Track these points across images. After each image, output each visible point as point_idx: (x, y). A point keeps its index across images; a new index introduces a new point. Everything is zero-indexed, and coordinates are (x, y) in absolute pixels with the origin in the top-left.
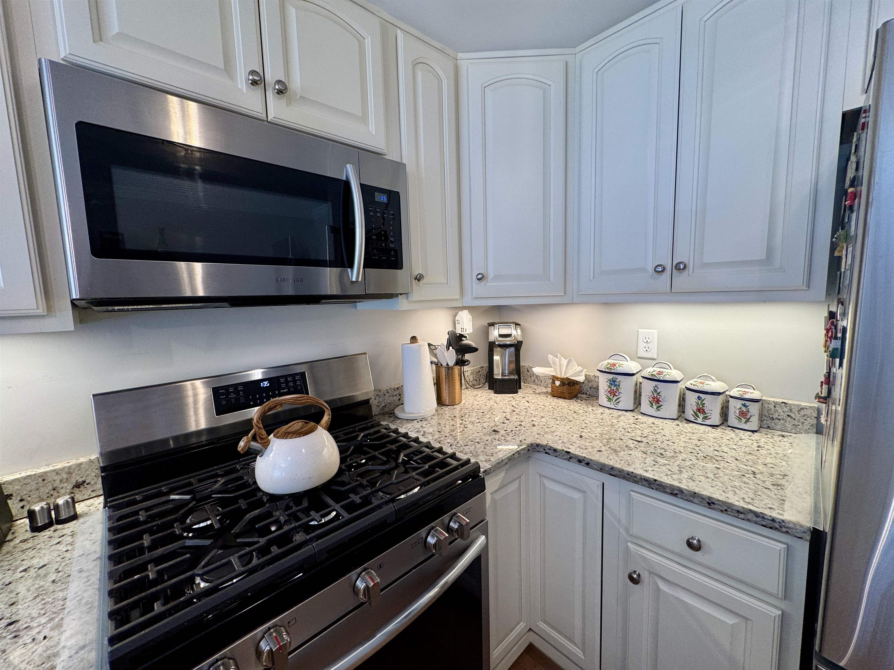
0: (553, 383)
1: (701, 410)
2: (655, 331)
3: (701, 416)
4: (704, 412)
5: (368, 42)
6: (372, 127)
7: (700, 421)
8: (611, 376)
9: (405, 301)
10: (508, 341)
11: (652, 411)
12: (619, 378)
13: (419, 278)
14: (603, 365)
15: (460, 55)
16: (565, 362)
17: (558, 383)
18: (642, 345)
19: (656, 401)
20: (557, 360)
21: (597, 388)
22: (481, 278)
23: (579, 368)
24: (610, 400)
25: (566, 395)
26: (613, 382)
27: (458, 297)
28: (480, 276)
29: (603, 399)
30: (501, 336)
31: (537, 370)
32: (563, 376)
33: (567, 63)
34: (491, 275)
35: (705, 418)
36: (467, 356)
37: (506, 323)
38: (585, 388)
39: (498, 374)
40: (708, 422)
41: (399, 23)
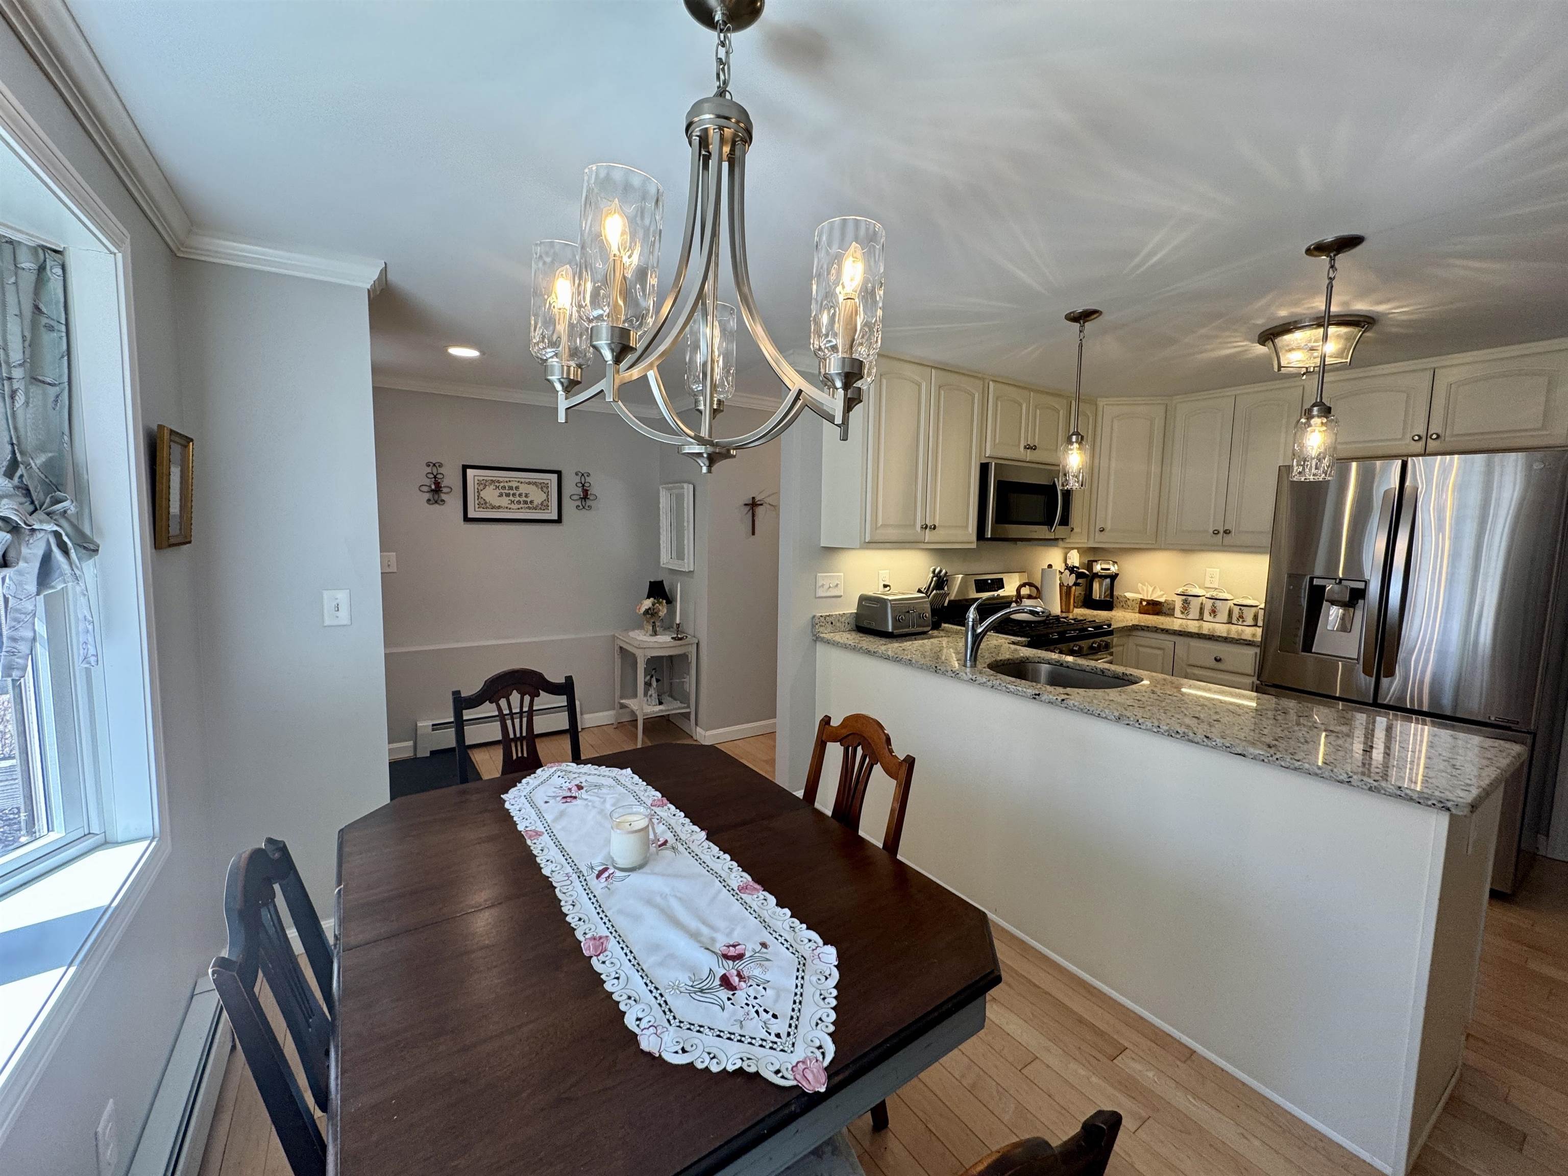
0: (1141, 603)
1: (1241, 617)
2: (1218, 570)
3: (1241, 620)
7: (1240, 623)
8: (1184, 597)
10: (1106, 573)
11: (1211, 619)
12: (1190, 598)
13: (1072, 530)
14: (1180, 591)
16: (1151, 589)
17: (1144, 603)
18: (1208, 579)
19: (1214, 612)
20: (1145, 588)
21: (1174, 609)
22: (1102, 530)
23: (1162, 593)
24: (1182, 613)
25: (1151, 612)
26: (1185, 602)
29: (1178, 613)
30: (1102, 569)
31: (1128, 595)
32: (1149, 599)
33: (1167, 406)
34: (1108, 529)
37: (1106, 561)
38: (1164, 610)
39: (1095, 596)
40: (1245, 624)
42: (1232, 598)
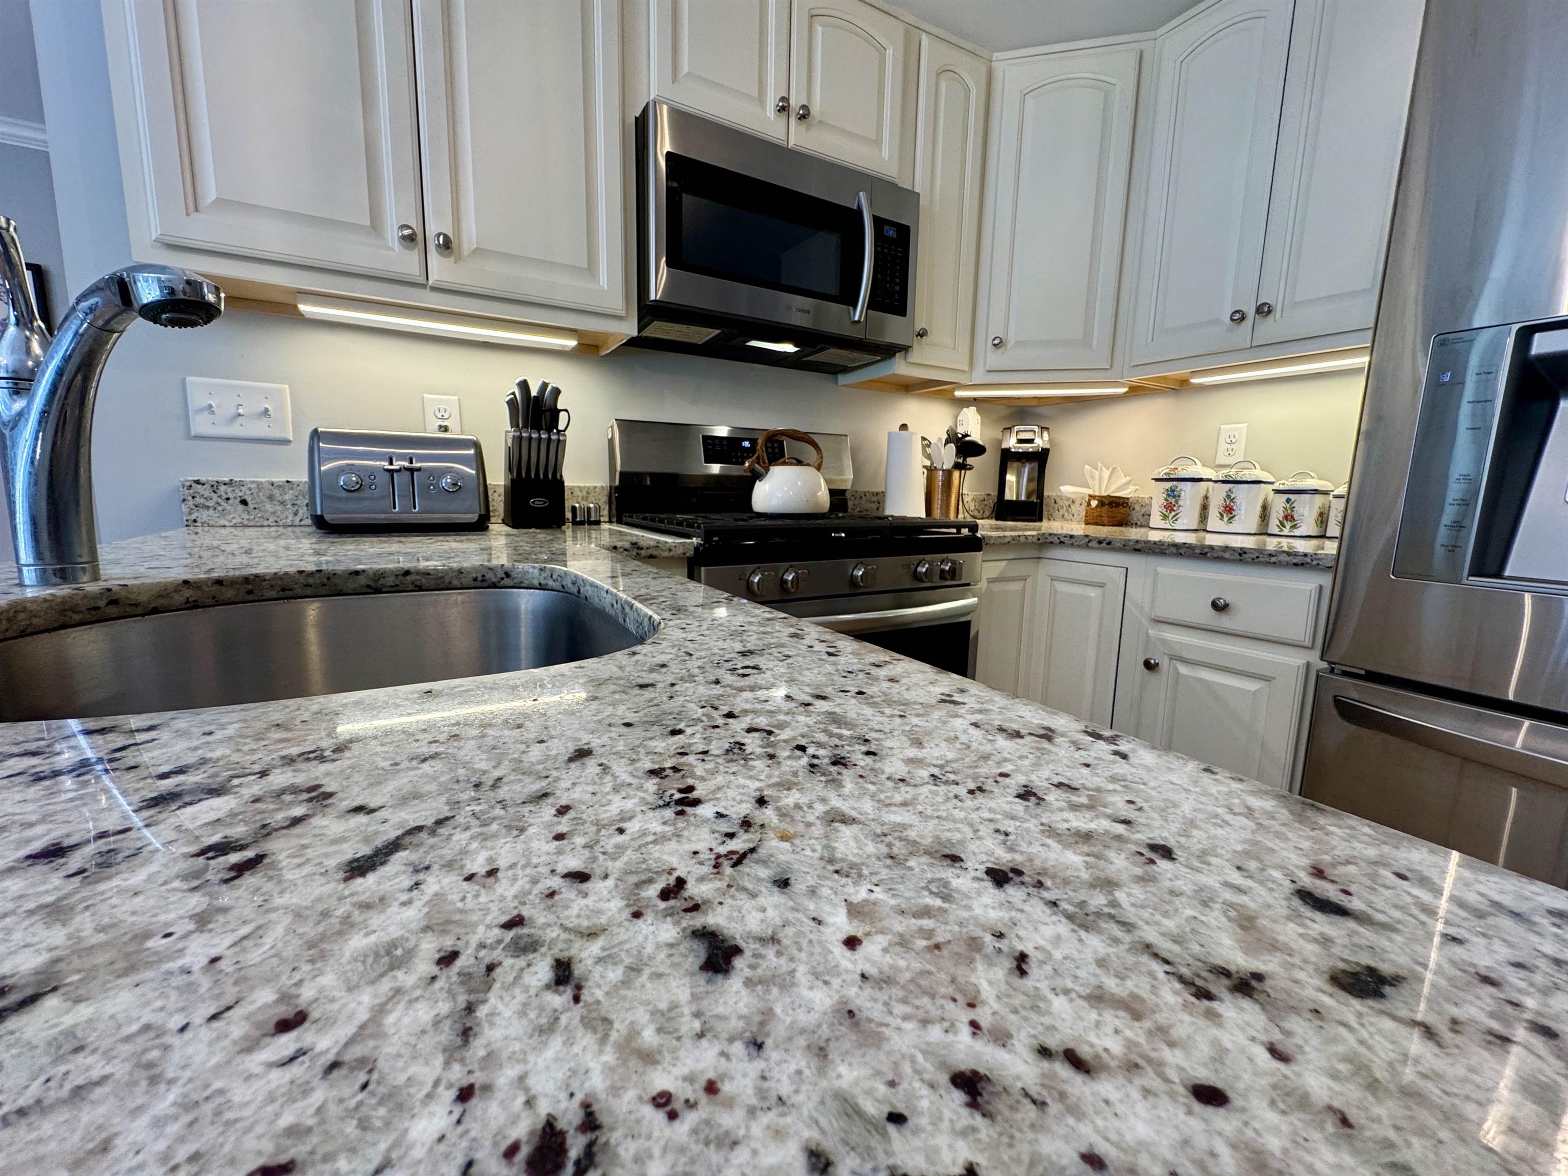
0: (1089, 504)
1: (1289, 517)
2: (1244, 426)
3: (1288, 525)
4: (1292, 519)
5: (889, 53)
6: (885, 153)
7: (1286, 532)
8: (1168, 485)
9: (903, 362)
10: (1029, 447)
11: (1221, 526)
12: (1182, 485)
13: (922, 334)
14: (1162, 472)
15: (996, 55)
16: (1106, 474)
17: (1094, 503)
18: (1223, 446)
19: (1229, 511)
20: (1097, 473)
21: (1148, 508)
22: (999, 344)
23: (1128, 478)
24: (1165, 517)
25: (1106, 520)
26: (1172, 494)
27: (966, 368)
28: (996, 342)
29: (1156, 520)
30: (1021, 441)
31: (1067, 490)
32: (1104, 494)
33: (1141, 52)
34: (1011, 340)
35: (1294, 527)
36: (970, 461)
37: (1028, 426)
38: (1135, 516)
39: (1010, 494)
40: (1297, 532)
41: (924, 26)
42: (1271, 479)
